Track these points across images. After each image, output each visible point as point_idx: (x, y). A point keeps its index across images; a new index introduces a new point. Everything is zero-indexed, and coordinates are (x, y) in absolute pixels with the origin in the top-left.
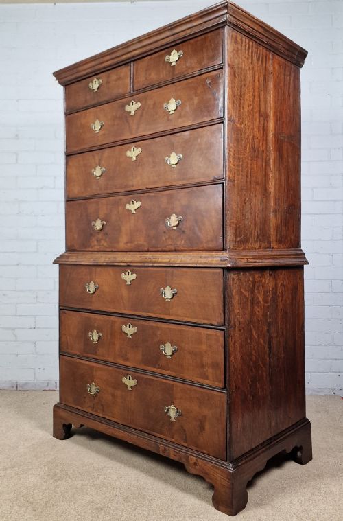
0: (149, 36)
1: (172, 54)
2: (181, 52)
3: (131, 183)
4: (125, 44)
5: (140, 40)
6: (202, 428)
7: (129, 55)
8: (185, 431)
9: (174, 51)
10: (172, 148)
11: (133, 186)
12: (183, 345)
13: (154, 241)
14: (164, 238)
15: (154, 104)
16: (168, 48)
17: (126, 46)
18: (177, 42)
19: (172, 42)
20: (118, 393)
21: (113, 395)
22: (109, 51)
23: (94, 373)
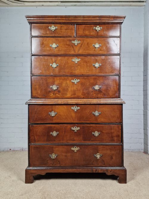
0: (89, 17)
1: (97, 27)
2: (101, 27)
3: (74, 72)
4: (75, 16)
5: (84, 17)
6: (112, 158)
7: (76, 21)
8: (104, 161)
9: (98, 26)
10: (96, 61)
11: (75, 73)
12: (103, 131)
13: (86, 95)
14: (92, 94)
15: (88, 43)
16: (96, 24)
17: (76, 17)
18: (100, 23)
19: (98, 22)
20: (69, 154)
21: (66, 156)
22: (66, 16)
23: (54, 149)
